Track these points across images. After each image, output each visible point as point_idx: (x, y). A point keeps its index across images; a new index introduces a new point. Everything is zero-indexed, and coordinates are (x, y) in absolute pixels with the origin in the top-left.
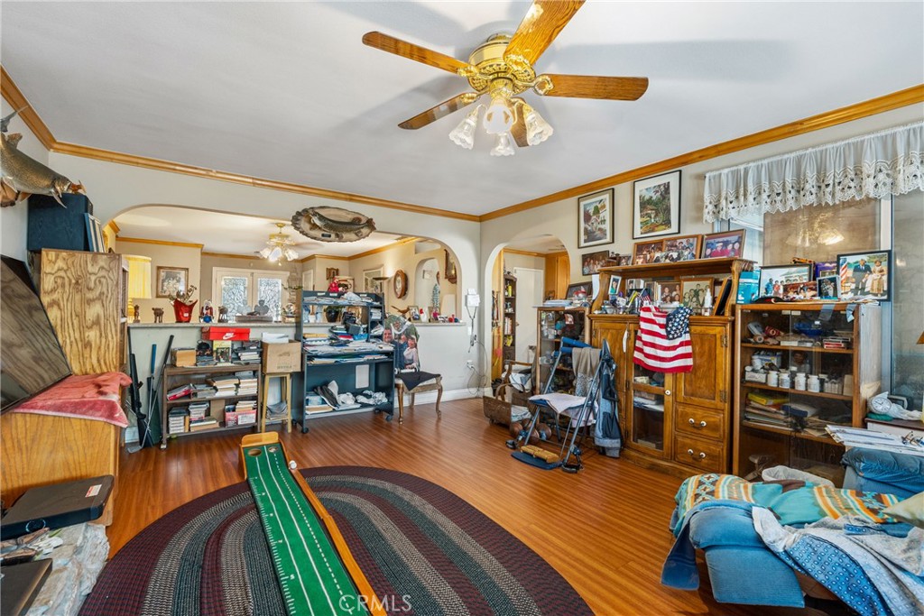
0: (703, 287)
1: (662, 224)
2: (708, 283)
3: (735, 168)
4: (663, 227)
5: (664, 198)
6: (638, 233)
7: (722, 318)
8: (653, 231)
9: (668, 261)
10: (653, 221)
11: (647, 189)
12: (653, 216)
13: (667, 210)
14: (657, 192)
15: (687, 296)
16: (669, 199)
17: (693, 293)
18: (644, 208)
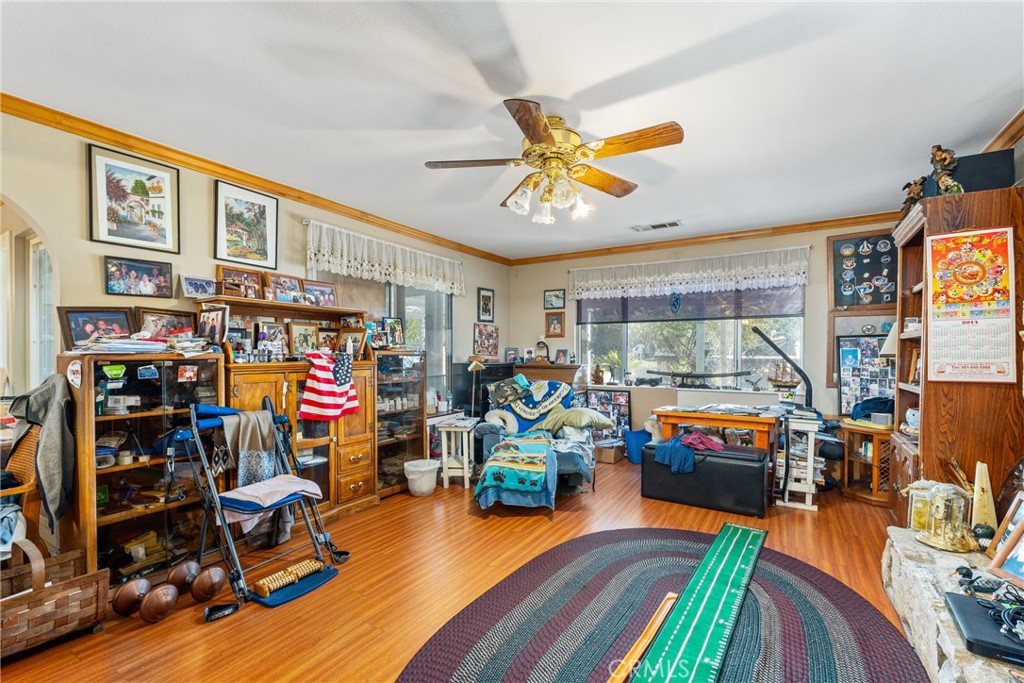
0: (310, 332)
1: (255, 252)
2: (313, 328)
3: (332, 227)
4: (259, 256)
5: (259, 222)
6: (222, 252)
7: (369, 362)
8: (244, 256)
9: (308, 303)
10: (244, 244)
11: (236, 200)
12: (245, 238)
13: (263, 238)
14: (250, 210)
15: (297, 340)
16: (265, 226)
17: (302, 338)
18: (233, 223)
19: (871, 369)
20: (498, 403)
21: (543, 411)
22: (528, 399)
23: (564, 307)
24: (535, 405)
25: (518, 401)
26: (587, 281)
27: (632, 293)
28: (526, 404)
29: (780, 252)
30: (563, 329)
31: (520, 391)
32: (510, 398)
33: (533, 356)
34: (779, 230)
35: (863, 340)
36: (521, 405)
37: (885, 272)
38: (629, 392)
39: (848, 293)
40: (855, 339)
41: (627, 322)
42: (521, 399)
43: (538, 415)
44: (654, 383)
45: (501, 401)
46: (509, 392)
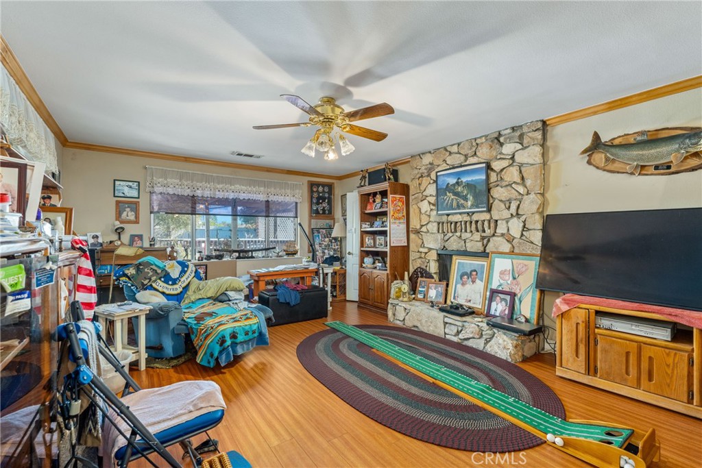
19: (325, 243)
20: (143, 285)
21: (183, 285)
22: (167, 278)
23: (138, 198)
24: (175, 282)
25: (158, 281)
26: (166, 179)
27: (199, 193)
28: (166, 282)
29: (291, 184)
30: (137, 217)
31: (159, 271)
32: (153, 278)
33: (100, 240)
34: (290, 172)
35: (321, 230)
36: (162, 284)
37: (326, 201)
38: (206, 266)
39: (315, 208)
40: (318, 230)
41: (195, 214)
42: (160, 279)
43: (181, 289)
44: (220, 257)
45: (145, 282)
46: (151, 274)
